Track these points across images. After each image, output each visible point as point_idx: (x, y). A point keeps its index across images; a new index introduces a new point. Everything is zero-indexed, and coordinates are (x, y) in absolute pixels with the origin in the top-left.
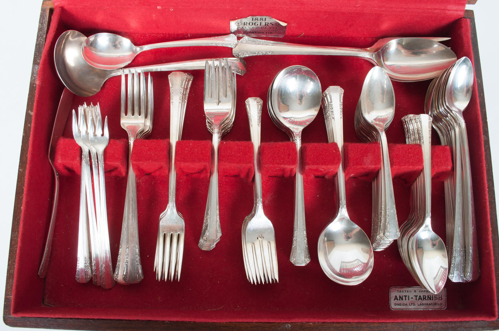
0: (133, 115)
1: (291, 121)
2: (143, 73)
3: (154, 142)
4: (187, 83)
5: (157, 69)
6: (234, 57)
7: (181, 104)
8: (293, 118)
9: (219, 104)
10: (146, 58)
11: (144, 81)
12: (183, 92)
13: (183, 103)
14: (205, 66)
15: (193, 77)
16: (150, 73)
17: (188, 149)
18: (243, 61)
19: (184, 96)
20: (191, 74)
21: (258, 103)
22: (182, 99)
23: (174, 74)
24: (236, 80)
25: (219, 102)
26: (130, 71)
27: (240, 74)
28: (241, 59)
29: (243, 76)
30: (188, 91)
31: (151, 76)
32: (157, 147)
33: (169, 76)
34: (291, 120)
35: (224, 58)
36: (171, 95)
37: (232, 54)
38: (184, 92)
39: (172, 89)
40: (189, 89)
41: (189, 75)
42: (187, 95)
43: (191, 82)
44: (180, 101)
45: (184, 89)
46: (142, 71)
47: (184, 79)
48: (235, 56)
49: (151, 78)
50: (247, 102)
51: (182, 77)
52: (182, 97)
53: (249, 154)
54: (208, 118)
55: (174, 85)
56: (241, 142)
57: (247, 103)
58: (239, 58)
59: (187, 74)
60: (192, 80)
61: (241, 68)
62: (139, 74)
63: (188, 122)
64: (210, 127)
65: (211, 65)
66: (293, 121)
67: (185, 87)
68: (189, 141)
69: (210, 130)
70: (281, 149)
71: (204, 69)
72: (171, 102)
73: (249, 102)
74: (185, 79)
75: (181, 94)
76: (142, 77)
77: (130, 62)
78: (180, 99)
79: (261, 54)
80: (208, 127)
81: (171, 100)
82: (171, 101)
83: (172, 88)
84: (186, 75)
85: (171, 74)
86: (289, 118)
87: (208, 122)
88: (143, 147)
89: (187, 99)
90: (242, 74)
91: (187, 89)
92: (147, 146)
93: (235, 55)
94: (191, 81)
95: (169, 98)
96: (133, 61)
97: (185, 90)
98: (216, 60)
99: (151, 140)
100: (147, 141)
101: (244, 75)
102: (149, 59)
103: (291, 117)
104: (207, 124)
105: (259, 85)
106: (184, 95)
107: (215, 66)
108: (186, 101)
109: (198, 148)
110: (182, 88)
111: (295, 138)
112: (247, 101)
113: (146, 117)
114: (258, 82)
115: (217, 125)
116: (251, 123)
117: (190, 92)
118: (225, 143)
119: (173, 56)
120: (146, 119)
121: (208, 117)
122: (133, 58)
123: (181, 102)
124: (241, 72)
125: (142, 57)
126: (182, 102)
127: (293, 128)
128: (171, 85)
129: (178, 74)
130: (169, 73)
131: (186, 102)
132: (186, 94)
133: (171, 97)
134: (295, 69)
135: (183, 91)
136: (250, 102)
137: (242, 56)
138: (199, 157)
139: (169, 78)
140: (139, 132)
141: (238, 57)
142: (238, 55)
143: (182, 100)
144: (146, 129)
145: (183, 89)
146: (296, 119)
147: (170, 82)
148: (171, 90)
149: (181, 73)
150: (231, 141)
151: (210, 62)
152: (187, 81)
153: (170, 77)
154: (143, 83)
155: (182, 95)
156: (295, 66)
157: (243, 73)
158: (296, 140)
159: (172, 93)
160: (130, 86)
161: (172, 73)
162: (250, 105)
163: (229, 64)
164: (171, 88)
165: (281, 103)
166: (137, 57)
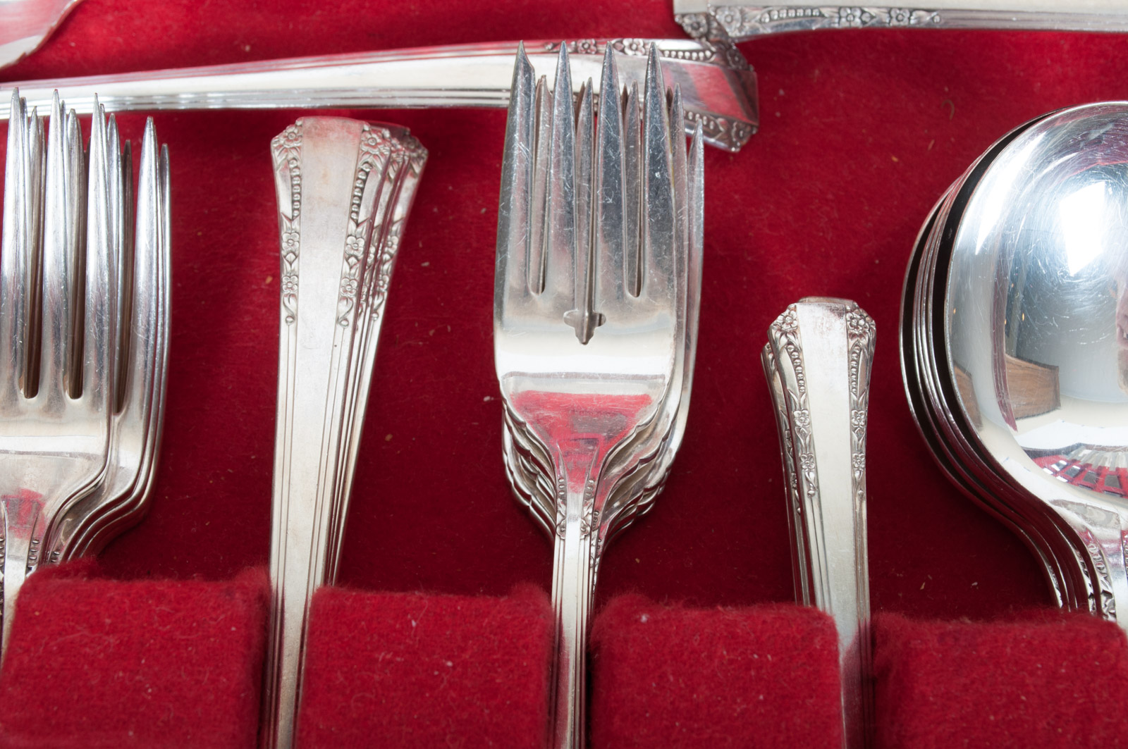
0: (32, 390)
1: (1076, 467)
2: (107, 116)
3: (160, 598)
4: (387, 188)
5: (203, 95)
6: (680, 33)
7: (349, 330)
8: (1087, 452)
9: (589, 336)
10: (137, 22)
11: (116, 172)
12: (366, 253)
13: (360, 323)
14: (509, 85)
15: (424, 153)
16: (155, 123)
17: (396, 654)
18: (738, 62)
19: (367, 275)
20: (413, 133)
21: (852, 342)
22: (359, 295)
23: (308, 132)
24: (700, 180)
25: (595, 320)
26: (23, 104)
27: (722, 145)
28: (723, 46)
29: (734, 154)
30: (394, 241)
31: (160, 139)
32: (178, 635)
33: (277, 142)
34: (1074, 461)
35: (626, 42)
36: (286, 267)
37: (672, 16)
38: (372, 250)
39: (292, 231)
40: (396, 228)
41: (402, 139)
42: (387, 267)
43: (410, 184)
44: (344, 307)
45: (371, 227)
46: (100, 107)
47: (371, 165)
48: (688, 30)
49: (159, 151)
50: (784, 333)
51: (361, 153)
52: (355, 284)
53: (809, 702)
54: (519, 425)
55: (304, 208)
56: (755, 610)
57: (784, 340)
58: (713, 43)
59: (387, 134)
60: (418, 169)
61: (723, 103)
62: (84, 123)
63: (389, 437)
64: (531, 478)
65: (550, 86)
66: (1088, 465)
67: (378, 220)
68: (398, 595)
69: (528, 498)
70: (1032, 674)
71: (505, 103)
72: (284, 314)
73: (794, 333)
74: (380, 167)
75: (352, 260)
76: (103, 145)
77: (30, 43)
78: (342, 298)
79: (857, 23)
80: (515, 476)
81: (284, 299)
82: (287, 306)
83: (295, 225)
84: (383, 138)
85: (290, 129)
86: (1068, 451)
87: (518, 448)
88: (86, 632)
89: (384, 289)
90: (732, 144)
91: (385, 228)
92: (113, 630)
93: (686, 23)
94: (414, 175)
95: (269, 280)
96: (55, 37)
97: (375, 235)
98: (576, 51)
99: (140, 584)
100: (113, 589)
101: (743, 148)
102: (154, 28)
103: (1078, 446)
104: (509, 458)
105: (836, 215)
106: (368, 267)
107: (576, 88)
108: (380, 302)
109: (463, 650)
110: (358, 225)
111: (1100, 578)
112: (785, 327)
113: (118, 402)
114: (830, 196)
115: (577, 474)
116: (812, 476)
117: (404, 244)
118: (644, 618)
119: (303, 18)
120: (116, 419)
121: (521, 419)
122: (54, 23)
123: (351, 317)
124: (728, 132)
125: (110, 18)
126: (357, 316)
127: (1082, 509)
128: (285, 206)
129: (333, 136)
130: (279, 120)
131: (381, 311)
132: (379, 262)
133: (284, 280)
134: (1103, 125)
135: (362, 243)
136: (802, 332)
137: (734, 32)
138: (465, 716)
139: (278, 158)
140: (68, 507)
141: (706, 35)
142: (709, 23)
143: (359, 305)
144: (112, 487)
145: (363, 229)
146: (1109, 455)
147: (284, 177)
148: (284, 236)
149: (355, 125)
150: (690, 604)
151: (545, 65)
152: (392, 176)
153: (281, 149)
154: (108, 185)
155: (356, 271)
156: (1106, 109)
157: (740, 139)
158: (1109, 595)
159: (291, 257)
160: (17, 202)
161: (299, 123)
162: (806, 354)
163: (666, 81)
164: (286, 224)
165: (1007, 356)
166: (79, 16)
